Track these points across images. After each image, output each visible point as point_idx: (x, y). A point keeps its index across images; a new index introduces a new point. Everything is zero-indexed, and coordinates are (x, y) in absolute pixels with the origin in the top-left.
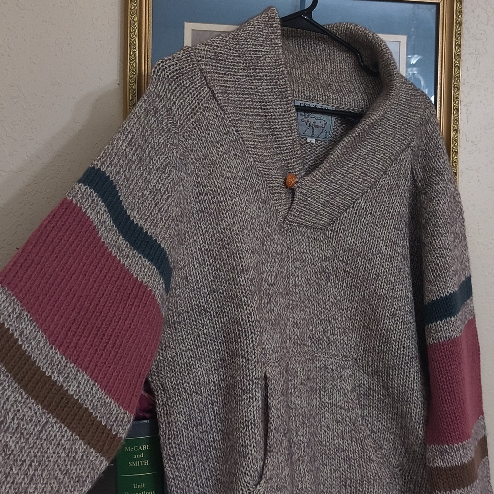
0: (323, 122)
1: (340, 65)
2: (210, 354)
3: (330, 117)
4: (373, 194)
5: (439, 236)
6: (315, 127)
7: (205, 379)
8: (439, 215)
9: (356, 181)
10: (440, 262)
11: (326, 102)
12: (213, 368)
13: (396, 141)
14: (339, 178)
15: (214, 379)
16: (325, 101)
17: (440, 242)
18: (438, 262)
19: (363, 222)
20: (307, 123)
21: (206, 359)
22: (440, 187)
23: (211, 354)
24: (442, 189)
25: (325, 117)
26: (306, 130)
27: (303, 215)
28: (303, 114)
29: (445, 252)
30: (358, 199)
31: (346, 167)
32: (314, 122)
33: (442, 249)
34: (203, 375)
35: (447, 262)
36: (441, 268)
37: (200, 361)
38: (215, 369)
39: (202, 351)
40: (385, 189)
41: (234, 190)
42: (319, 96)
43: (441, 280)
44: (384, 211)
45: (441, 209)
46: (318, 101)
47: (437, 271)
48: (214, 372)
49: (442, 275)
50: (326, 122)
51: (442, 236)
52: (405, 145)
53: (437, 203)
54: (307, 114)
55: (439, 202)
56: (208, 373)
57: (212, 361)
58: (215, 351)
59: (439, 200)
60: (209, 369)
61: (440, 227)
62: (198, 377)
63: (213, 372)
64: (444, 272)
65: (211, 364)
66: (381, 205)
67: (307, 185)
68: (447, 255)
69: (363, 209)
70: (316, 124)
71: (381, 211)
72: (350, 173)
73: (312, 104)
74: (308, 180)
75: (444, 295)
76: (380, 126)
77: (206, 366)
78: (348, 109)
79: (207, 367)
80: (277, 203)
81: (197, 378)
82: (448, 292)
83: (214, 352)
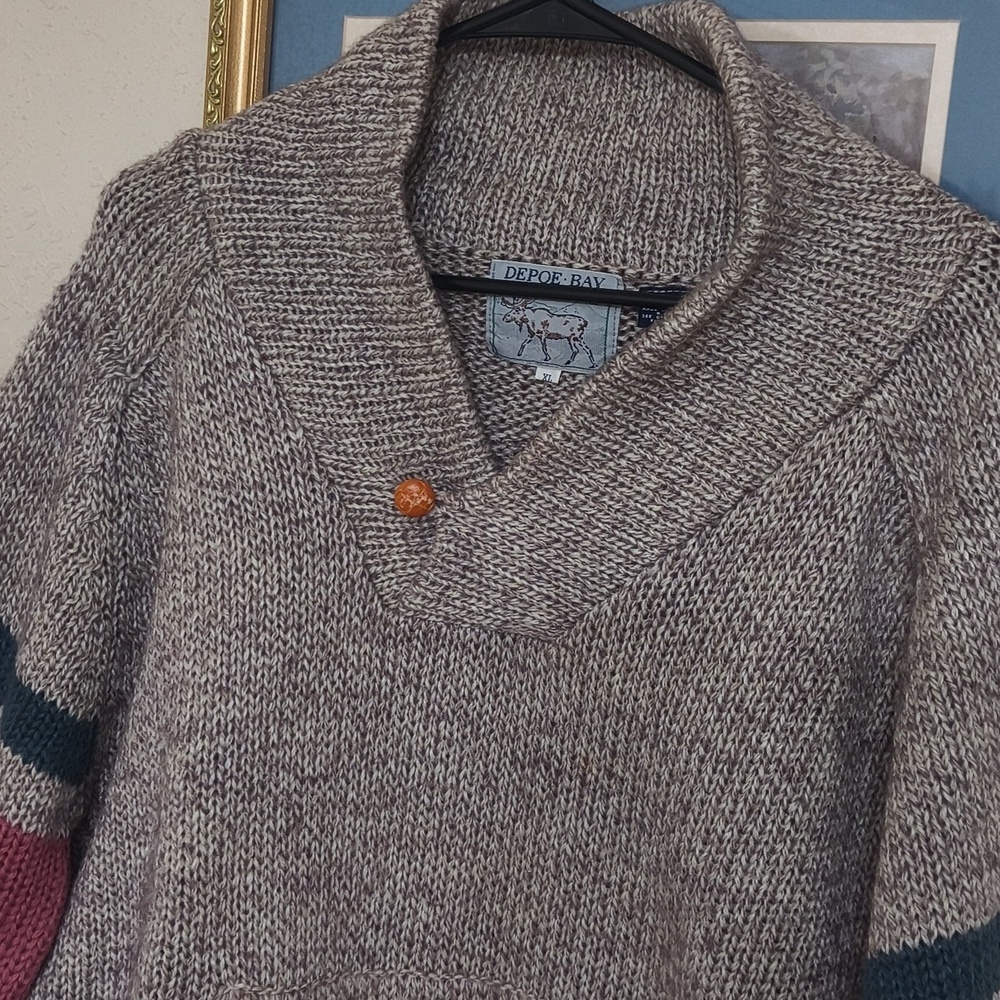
0: (576, 323)
1: (696, 133)
2: (106, 927)
3: (602, 311)
4: (705, 554)
5: (924, 730)
6: (550, 336)
7: (78, 989)
8: (938, 656)
9: (642, 513)
10: (915, 823)
11: (601, 261)
12: (108, 966)
13: (806, 389)
14: (582, 497)
15: (103, 992)
16: (597, 256)
17: (927, 753)
18: (910, 819)
19: (663, 634)
20: (521, 326)
21: (93, 937)
22: (962, 557)
23: (110, 929)
24: (966, 567)
25: (583, 310)
26: (523, 347)
27: (456, 595)
28: (511, 300)
29: (937, 789)
30: (652, 565)
31: (611, 464)
32: (545, 324)
33: (927, 776)
34: (74, 977)
35: (942, 824)
36: (916, 845)
37: (75, 938)
38: (110, 969)
39: (88, 916)
40: (748, 543)
41: (216, 518)
42: (578, 242)
43: (912, 889)
44: (736, 610)
45: (950, 636)
46: (572, 257)
47: (903, 853)
48: (106, 977)
49: (916, 870)
50: (586, 324)
51: (934, 732)
52: (834, 404)
53: (941, 613)
54: (521, 301)
55: (945, 609)
56: (89, 974)
57: (108, 946)
58: (120, 925)
59: (946, 603)
60: (94, 965)
61: (933, 699)
62: (60, 979)
63: (104, 973)
64: (924, 860)
65: (104, 954)
66: (728, 592)
67: (472, 511)
68: (944, 801)
69: (665, 595)
70: (551, 330)
71: (726, 609)
72: (622, 485)
73: (544, 272)
74: (476, 500)
75: (917, 940)
76: (754, 339)
77: (89, 956)
78: (676, 279)
79: (92, 959)
80: (372, 557)
81: (56, 981)
82: (930, 934)
83: (117, 924)
